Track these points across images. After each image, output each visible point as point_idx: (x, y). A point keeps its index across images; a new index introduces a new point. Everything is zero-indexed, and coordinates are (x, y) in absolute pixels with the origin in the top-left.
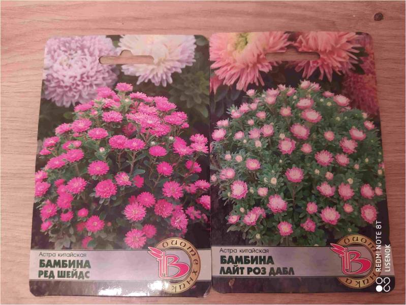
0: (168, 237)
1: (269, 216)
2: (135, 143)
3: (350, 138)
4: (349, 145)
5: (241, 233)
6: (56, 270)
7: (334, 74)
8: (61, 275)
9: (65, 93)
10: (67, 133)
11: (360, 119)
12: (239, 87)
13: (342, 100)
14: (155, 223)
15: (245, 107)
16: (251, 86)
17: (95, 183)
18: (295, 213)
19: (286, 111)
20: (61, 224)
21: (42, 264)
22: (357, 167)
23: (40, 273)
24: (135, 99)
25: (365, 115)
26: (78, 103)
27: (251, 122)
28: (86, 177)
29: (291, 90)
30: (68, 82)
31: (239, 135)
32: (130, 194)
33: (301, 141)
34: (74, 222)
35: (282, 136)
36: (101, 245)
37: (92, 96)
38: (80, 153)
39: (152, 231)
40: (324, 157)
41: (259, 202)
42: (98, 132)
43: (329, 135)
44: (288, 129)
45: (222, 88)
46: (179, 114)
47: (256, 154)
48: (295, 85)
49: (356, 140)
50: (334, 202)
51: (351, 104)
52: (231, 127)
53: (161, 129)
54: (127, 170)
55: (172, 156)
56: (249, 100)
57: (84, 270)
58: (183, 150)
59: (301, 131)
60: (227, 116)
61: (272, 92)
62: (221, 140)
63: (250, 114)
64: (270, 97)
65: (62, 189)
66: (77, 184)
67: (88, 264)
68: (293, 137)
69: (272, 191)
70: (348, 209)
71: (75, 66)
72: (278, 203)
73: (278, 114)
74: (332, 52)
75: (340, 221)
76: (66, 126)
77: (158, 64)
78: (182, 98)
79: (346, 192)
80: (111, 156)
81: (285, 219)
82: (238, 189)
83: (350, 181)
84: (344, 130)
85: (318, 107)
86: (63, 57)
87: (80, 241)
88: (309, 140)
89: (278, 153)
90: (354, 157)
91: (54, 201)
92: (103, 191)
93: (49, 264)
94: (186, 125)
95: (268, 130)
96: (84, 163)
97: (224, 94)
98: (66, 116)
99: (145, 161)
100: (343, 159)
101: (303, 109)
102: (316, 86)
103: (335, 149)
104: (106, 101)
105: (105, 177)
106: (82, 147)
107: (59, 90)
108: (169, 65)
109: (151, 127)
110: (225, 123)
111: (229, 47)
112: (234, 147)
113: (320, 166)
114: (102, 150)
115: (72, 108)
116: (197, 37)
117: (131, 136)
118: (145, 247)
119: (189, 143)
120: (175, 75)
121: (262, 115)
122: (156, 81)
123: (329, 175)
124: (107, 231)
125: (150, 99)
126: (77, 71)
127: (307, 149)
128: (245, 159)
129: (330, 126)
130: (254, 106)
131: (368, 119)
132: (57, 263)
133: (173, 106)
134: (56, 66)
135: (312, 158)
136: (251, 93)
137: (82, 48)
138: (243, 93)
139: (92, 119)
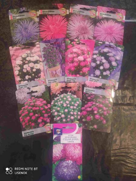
0: (47, 124)
1: (62, 118)
2: (37, 108)
3: (76, 103)
4: (76, 105)
5: (56, 121)
6: (27, 134)
7: (74, 91)
8: (28, 134)
9: (22, 101)
10: (24, 109)
11: (78, 100)
12: (56, 94)
13: (75, 96)
14: (44, 122)
15: (57, 98)
16: (58, 94)
17: (31, 117)
18: (66, 118)
19: (65, 99)
20: (27, 126)
21: (25, 133)
22: (77, 109)
23: (25, 135)
24: (35, 100)
25: (79, 99)
26: (25, 103)
27: (58, 101)
28: (30, 116)
29: (66, 94)
30: (22, 99)
31: (56, 103)
32: (38, 118)
33: (67, 104)
34: (29, 125)
35: (64, 103)
36: (35, 128)
37: (27, 101)
38: (27, 112)
39: (43, 123)
40: (72, 107)
41: (60, 116)
42: (30, 107)
43: (73, 103)
44: (65, 102)
45: (53, 94)
46: (45, 101)
47: (59, 107)
48: (67, 93)
49: (78, 104)
50: (73, 115)
51: (77, 97)
52: (54, 102)
53: (42, 105)
54: (37, 113)
55: (45, 109)
56: (58, 97)
57: (33, 133)
58: (46, 108)
59: (67, 102)
60: (54, 100)
61: (62, 95)
62: (53, 104)
63: (58, 99)
64: (62, 96)
65: (25, 119)
66: (28, 118)
67: (33, 132)
68: (66, 103)
69: (62, 114)
70: (76, 116)
71: (22, 96)
72: (63, 116)
73: (63, 99)
74: (74, 87)
75: (74, 119)
76: (24, 108)
77: (39, 92)
78: (45, 98)
79: (75, 113)
80: (33, 111)
81: (64, 119)
82: (56, 113)
83: (76, 111)
84: (75, 102)
85: (71, 98)
86: (20, 94)
87: (31, 128)
88: (69, 104)
89: (63, 107)
90: (77, 107)
91: (24, 122)
92: (33, 118)
93: (26, 133)
94: (46, 103)
95: (62, 102)
96: (29, 114)
97: (53, 95)
98: (23, 106)
99: (40, 111)
100: (75, 107)
101: (68, 98)
102: (70, 94)
103: (74, 105)
104: (30, 101)
105: (33, 116)
106: (28, 111)
107: (21, 101)
108: (41, 92)
109: (40, 105)
110: (53, 101)
111: (54, 86)
112: (55, 106)
113: (71, 109)
114: (31, 111)
115: (24, 104)
116: (45, 85)
117: (36, 107)
118: (43, 126)
119: (47, 106)
120: (42, 94)
121: (60, 99)
122: (39, 96)
123: (72, 110)
124: (35, 125)
125: (38, 99)
126: (23, 96)
127: (69, 106)
128: (57, 108)
129: (73, 101)
130: (59, 98)
131: (80, 100)
132: (27, 133)
133: (43, 100)
134: (19, 96)
135: (69, 107)
136: (58, 95)
137: (23, 92)
138: (57, 95)
139: (28, 105)
